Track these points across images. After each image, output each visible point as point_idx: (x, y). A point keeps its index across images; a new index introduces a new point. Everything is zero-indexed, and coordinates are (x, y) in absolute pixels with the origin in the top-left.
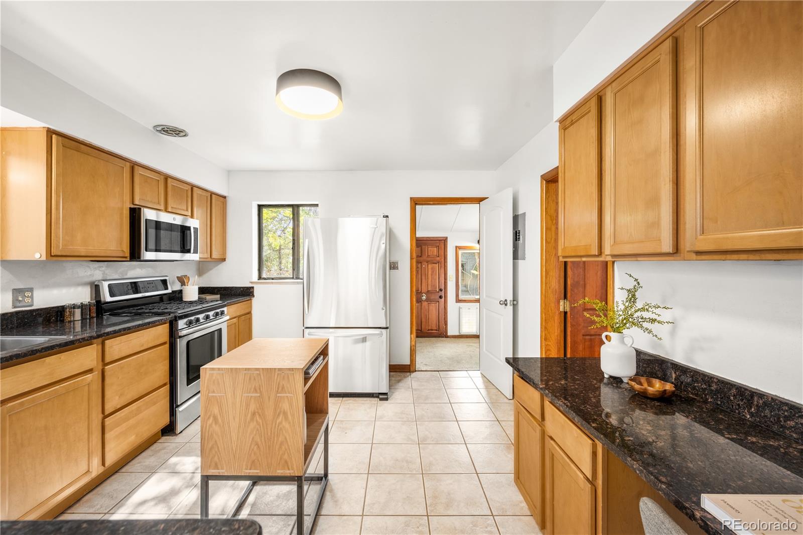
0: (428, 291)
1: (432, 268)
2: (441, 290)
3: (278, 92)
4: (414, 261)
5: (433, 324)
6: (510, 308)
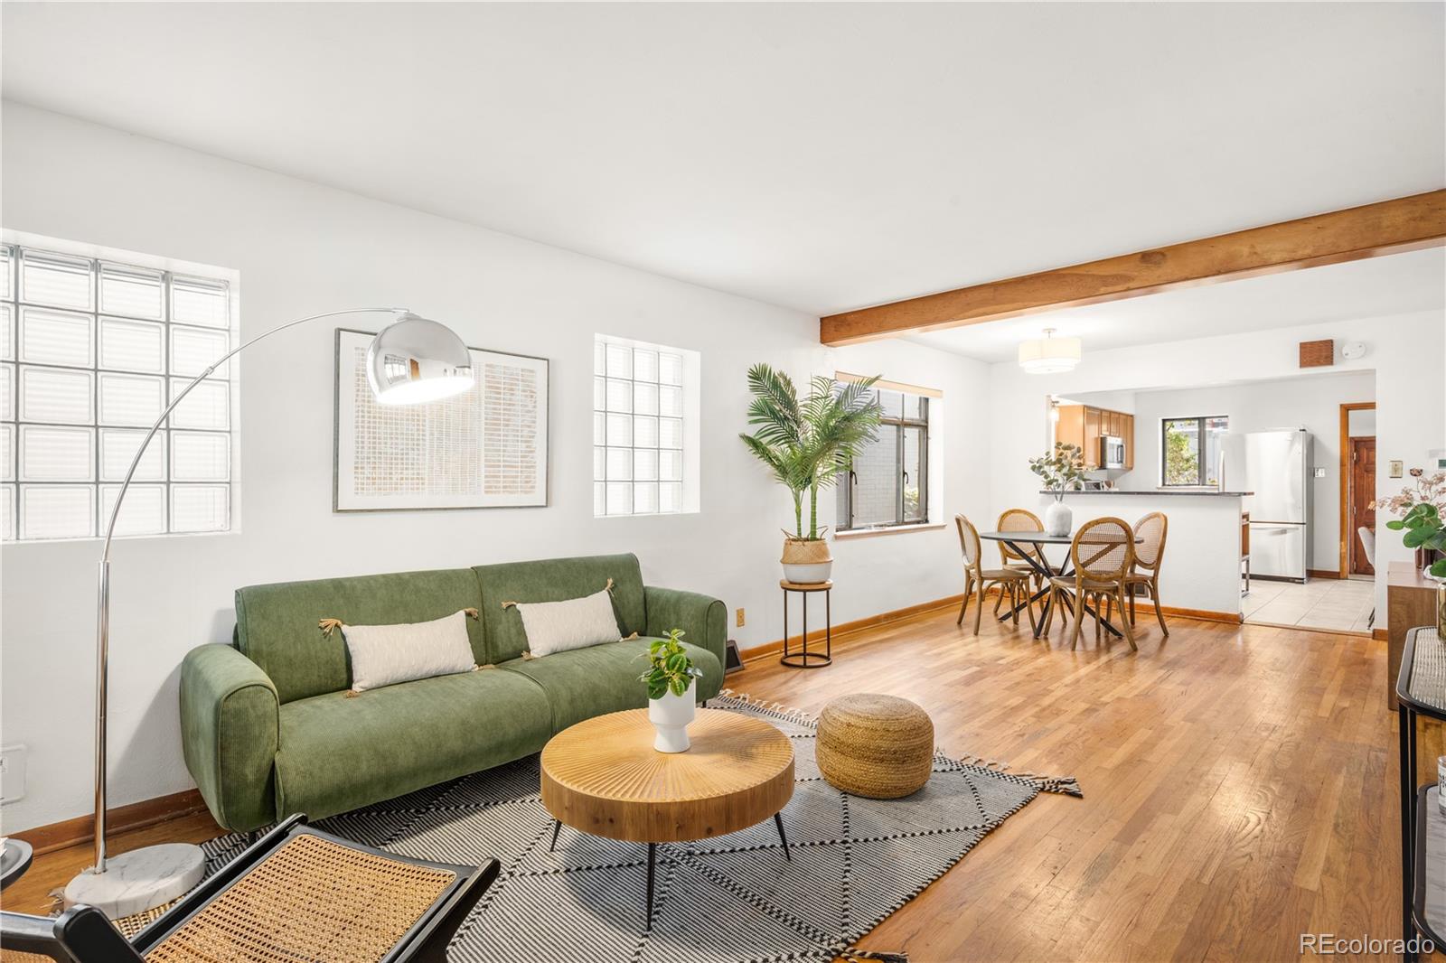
4: (1348, 467)
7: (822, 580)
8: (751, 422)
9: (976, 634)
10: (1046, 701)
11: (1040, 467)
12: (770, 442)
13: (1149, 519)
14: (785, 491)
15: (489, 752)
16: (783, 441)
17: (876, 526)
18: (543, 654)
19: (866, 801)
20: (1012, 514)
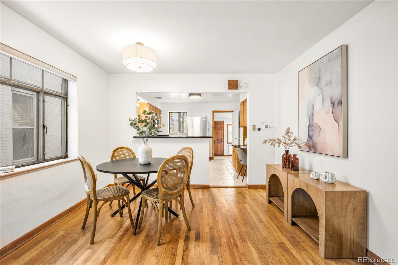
0: (218, 140)
1: (219, 132)
2: (222, 139)
3: (189, 97)
4: (214, 128)
5: (219, 151)
6: (238, 140)
11: (135, 124)
13: (183, 150)
20: (120, 150)
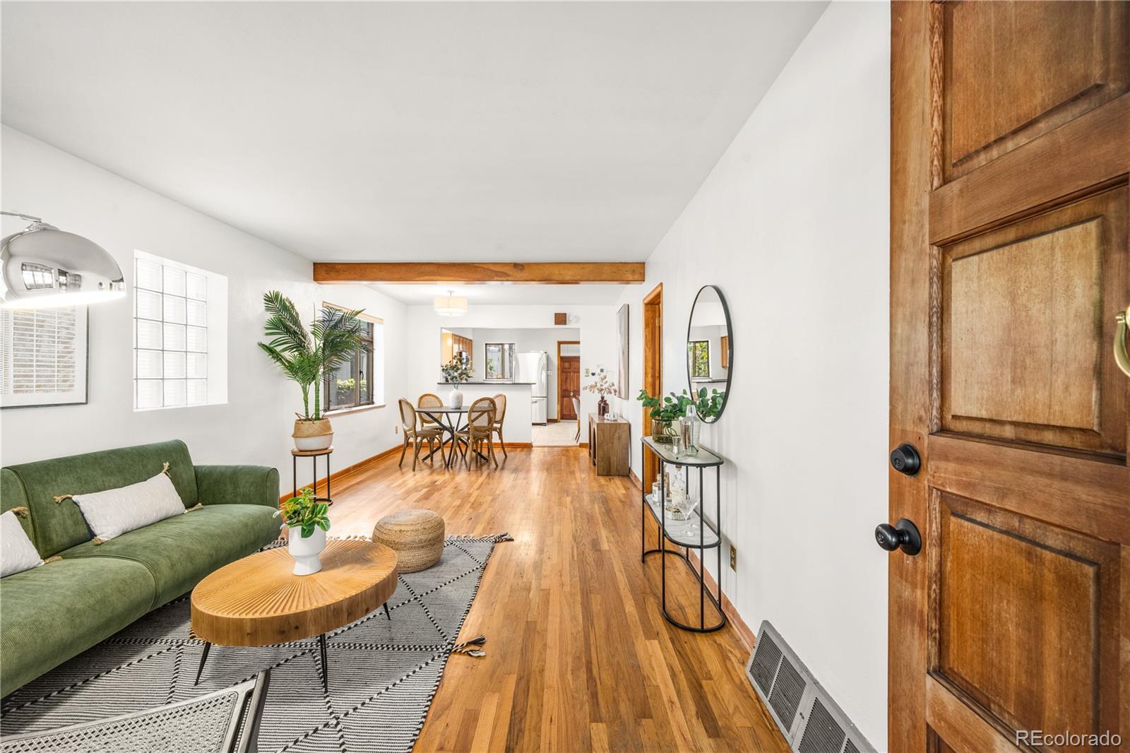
7: (326, 447)
8: (267, 334)
9: (414, 470)
10: (472, 499)
12: (284, 350)
13: (498, 397)
14: (295, 386)
15: (98, 629)
16: (295, 350)
17: (346, 408)
18: (113, 536)
19: (413, 575)
20: (424, 397)
